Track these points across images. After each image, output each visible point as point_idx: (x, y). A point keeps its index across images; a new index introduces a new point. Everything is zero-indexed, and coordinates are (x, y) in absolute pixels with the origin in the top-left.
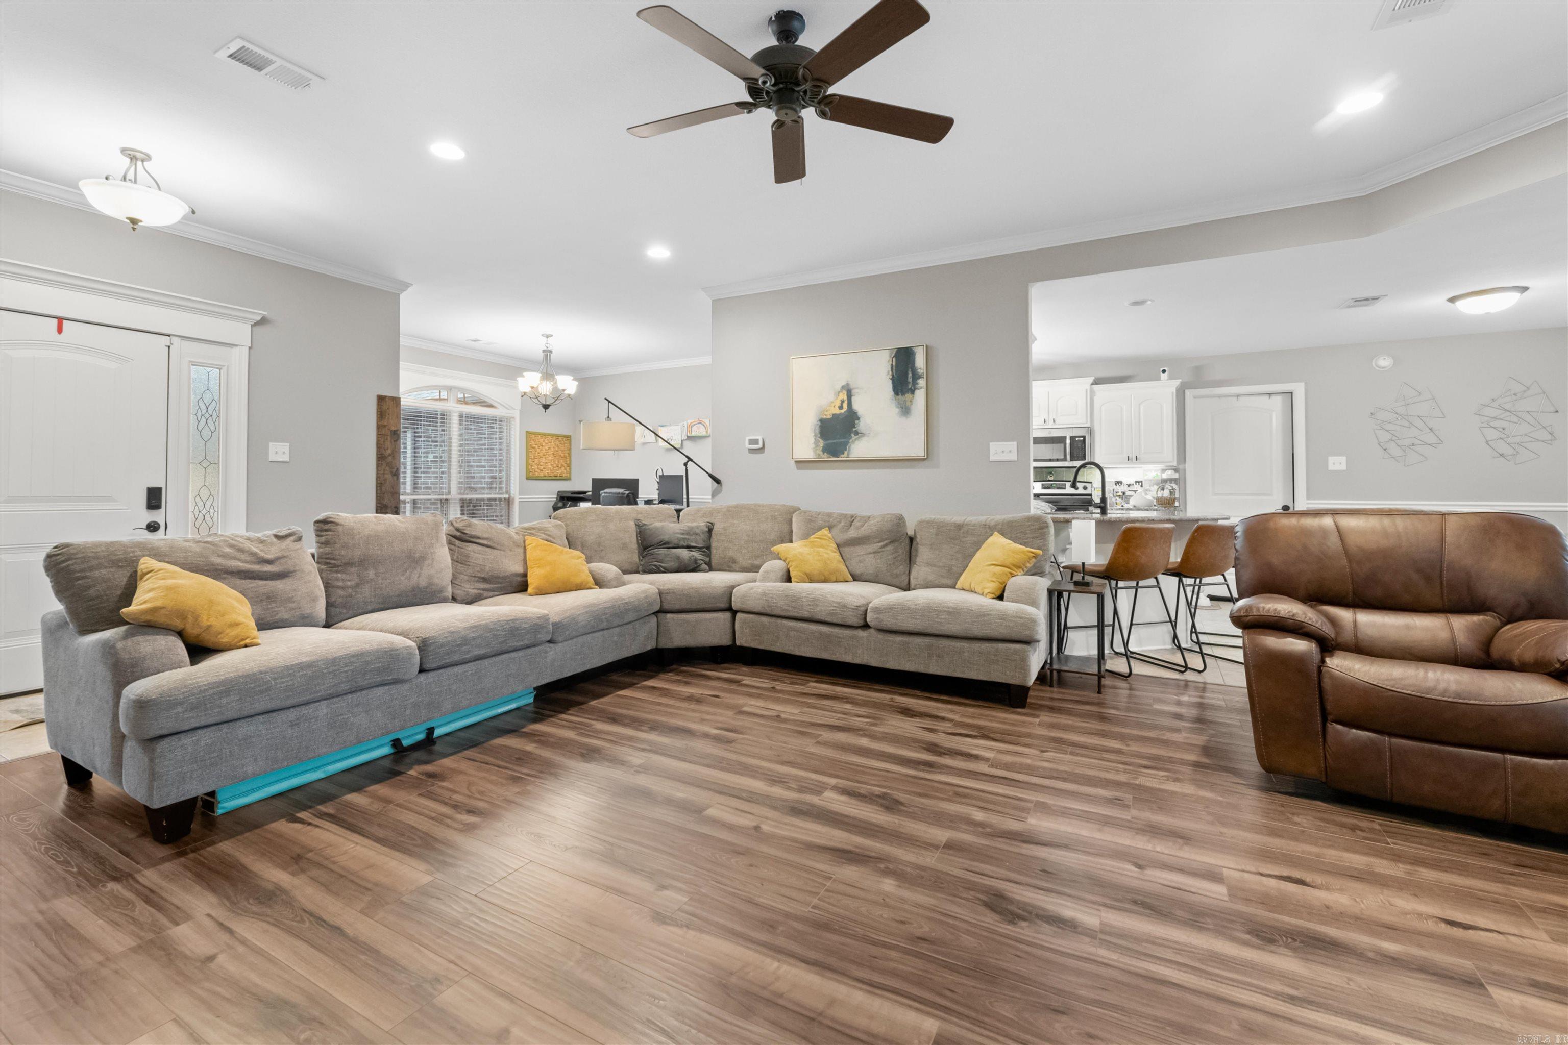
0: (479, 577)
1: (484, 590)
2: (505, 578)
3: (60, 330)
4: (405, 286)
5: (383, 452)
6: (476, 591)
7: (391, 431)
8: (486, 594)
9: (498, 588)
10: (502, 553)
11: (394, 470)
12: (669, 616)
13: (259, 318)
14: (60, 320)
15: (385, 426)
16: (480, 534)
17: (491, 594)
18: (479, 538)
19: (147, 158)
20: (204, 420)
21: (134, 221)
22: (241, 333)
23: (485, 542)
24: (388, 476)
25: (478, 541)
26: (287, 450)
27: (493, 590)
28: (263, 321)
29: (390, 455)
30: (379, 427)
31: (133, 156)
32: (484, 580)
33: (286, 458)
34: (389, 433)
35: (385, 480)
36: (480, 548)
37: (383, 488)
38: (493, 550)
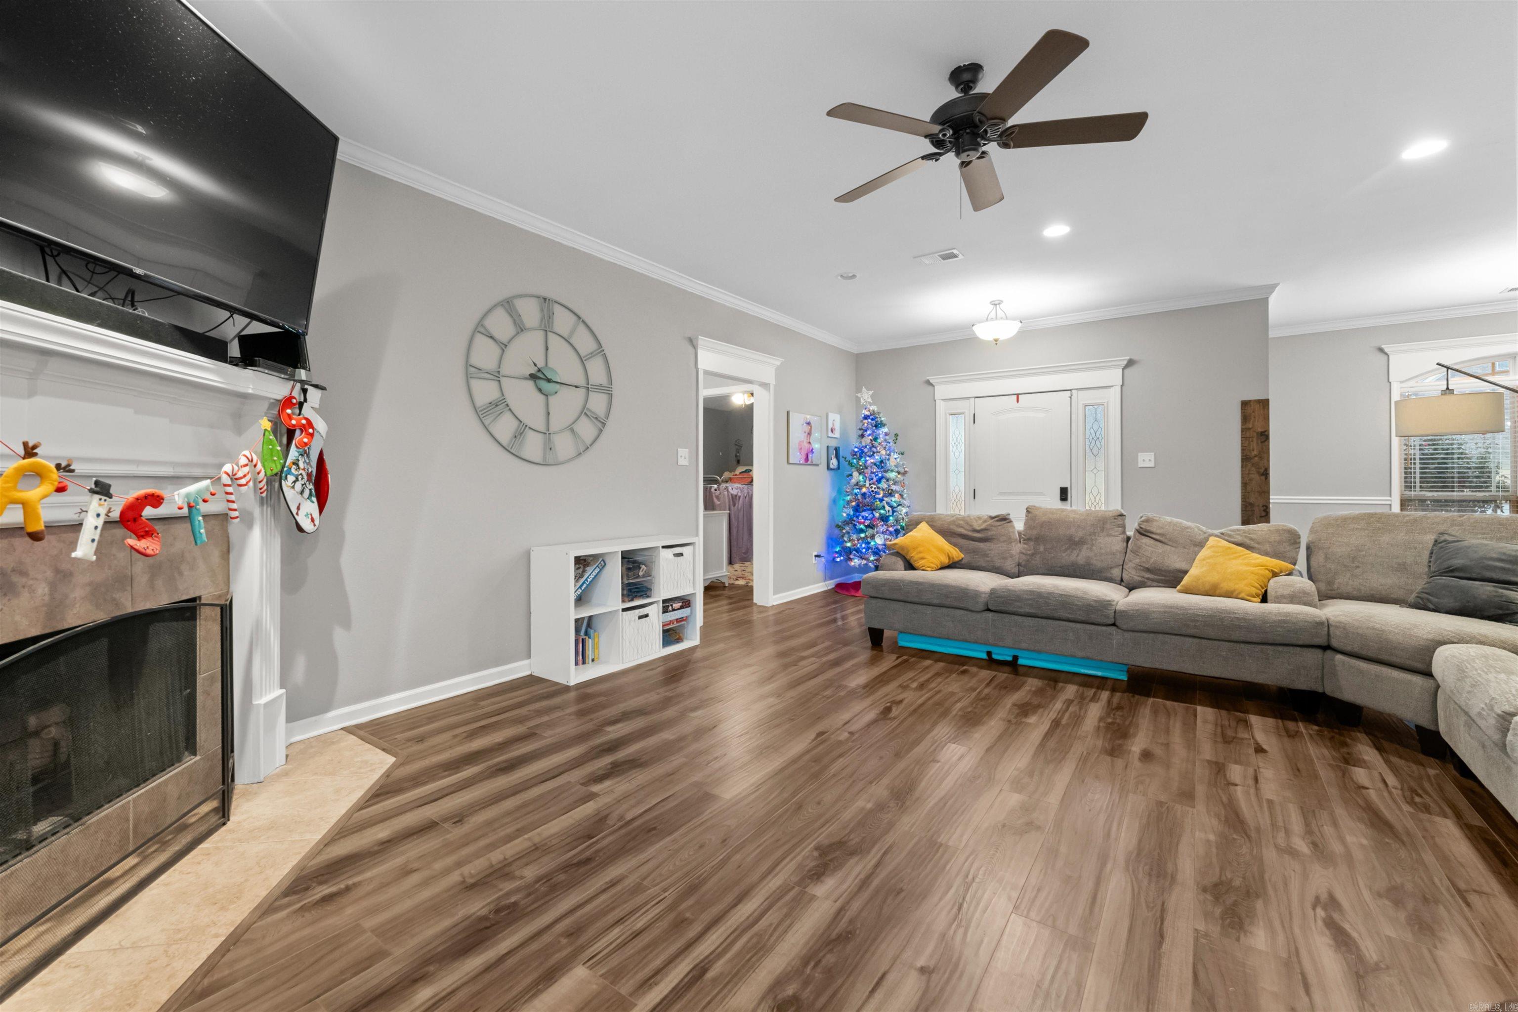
0: (1144, 567)
1: (1148, 579)
2: (1169, 571)
3: (1018, 401)
4: (1272, 288)
5: (1249, 454)
6: (1140, 579)
7: (1257, 433)
8: (1149, 583)
9: (1162, 580)
10: (1173, 549)
11: (1262, 471)
12: (1339, 657)
13: (1125, 362)
14: (1018, 395)
15: (1249, 429)
16: (1154, 530)
17: (1155, 584)
18: (1152, 533)
19: (1000, 302)
20: (1093, 441)
21: (996, 340)
22: (1114, 376)
23: (1157, 537)
24: (1256, 477)
25: (1154, 536)
26: (1152, 459)
27: (1153, 580)
28: (1130, 363)
29: (1256, 456)
30: (1244, 431)
31: (996, 304)
32: (1148, 570)
33: (1152, 464)
34: (1255, 434)
35: (1251, 480)
36: (1152, 542)
37: (1249, 488)
38: (1163, 545)
